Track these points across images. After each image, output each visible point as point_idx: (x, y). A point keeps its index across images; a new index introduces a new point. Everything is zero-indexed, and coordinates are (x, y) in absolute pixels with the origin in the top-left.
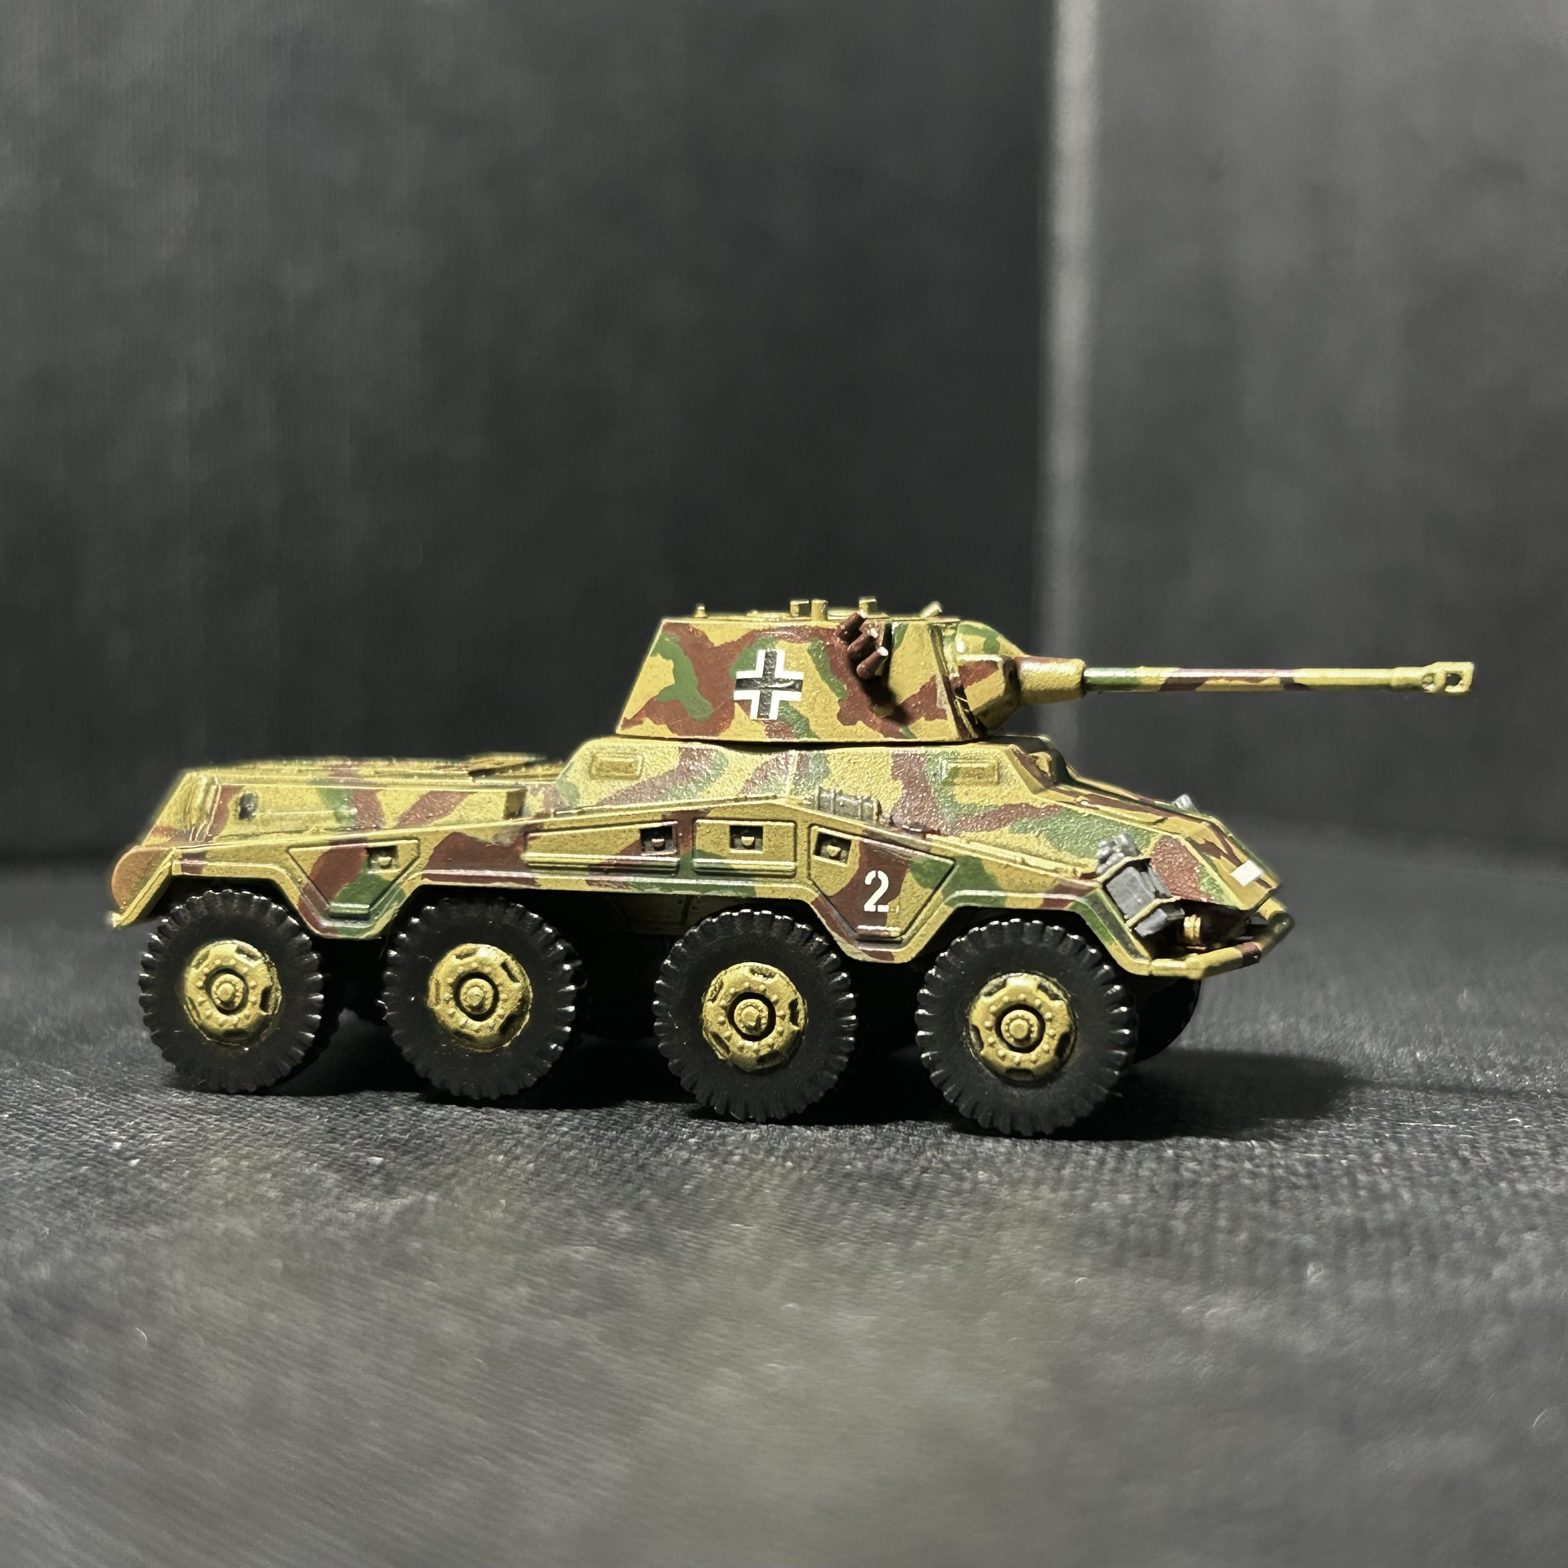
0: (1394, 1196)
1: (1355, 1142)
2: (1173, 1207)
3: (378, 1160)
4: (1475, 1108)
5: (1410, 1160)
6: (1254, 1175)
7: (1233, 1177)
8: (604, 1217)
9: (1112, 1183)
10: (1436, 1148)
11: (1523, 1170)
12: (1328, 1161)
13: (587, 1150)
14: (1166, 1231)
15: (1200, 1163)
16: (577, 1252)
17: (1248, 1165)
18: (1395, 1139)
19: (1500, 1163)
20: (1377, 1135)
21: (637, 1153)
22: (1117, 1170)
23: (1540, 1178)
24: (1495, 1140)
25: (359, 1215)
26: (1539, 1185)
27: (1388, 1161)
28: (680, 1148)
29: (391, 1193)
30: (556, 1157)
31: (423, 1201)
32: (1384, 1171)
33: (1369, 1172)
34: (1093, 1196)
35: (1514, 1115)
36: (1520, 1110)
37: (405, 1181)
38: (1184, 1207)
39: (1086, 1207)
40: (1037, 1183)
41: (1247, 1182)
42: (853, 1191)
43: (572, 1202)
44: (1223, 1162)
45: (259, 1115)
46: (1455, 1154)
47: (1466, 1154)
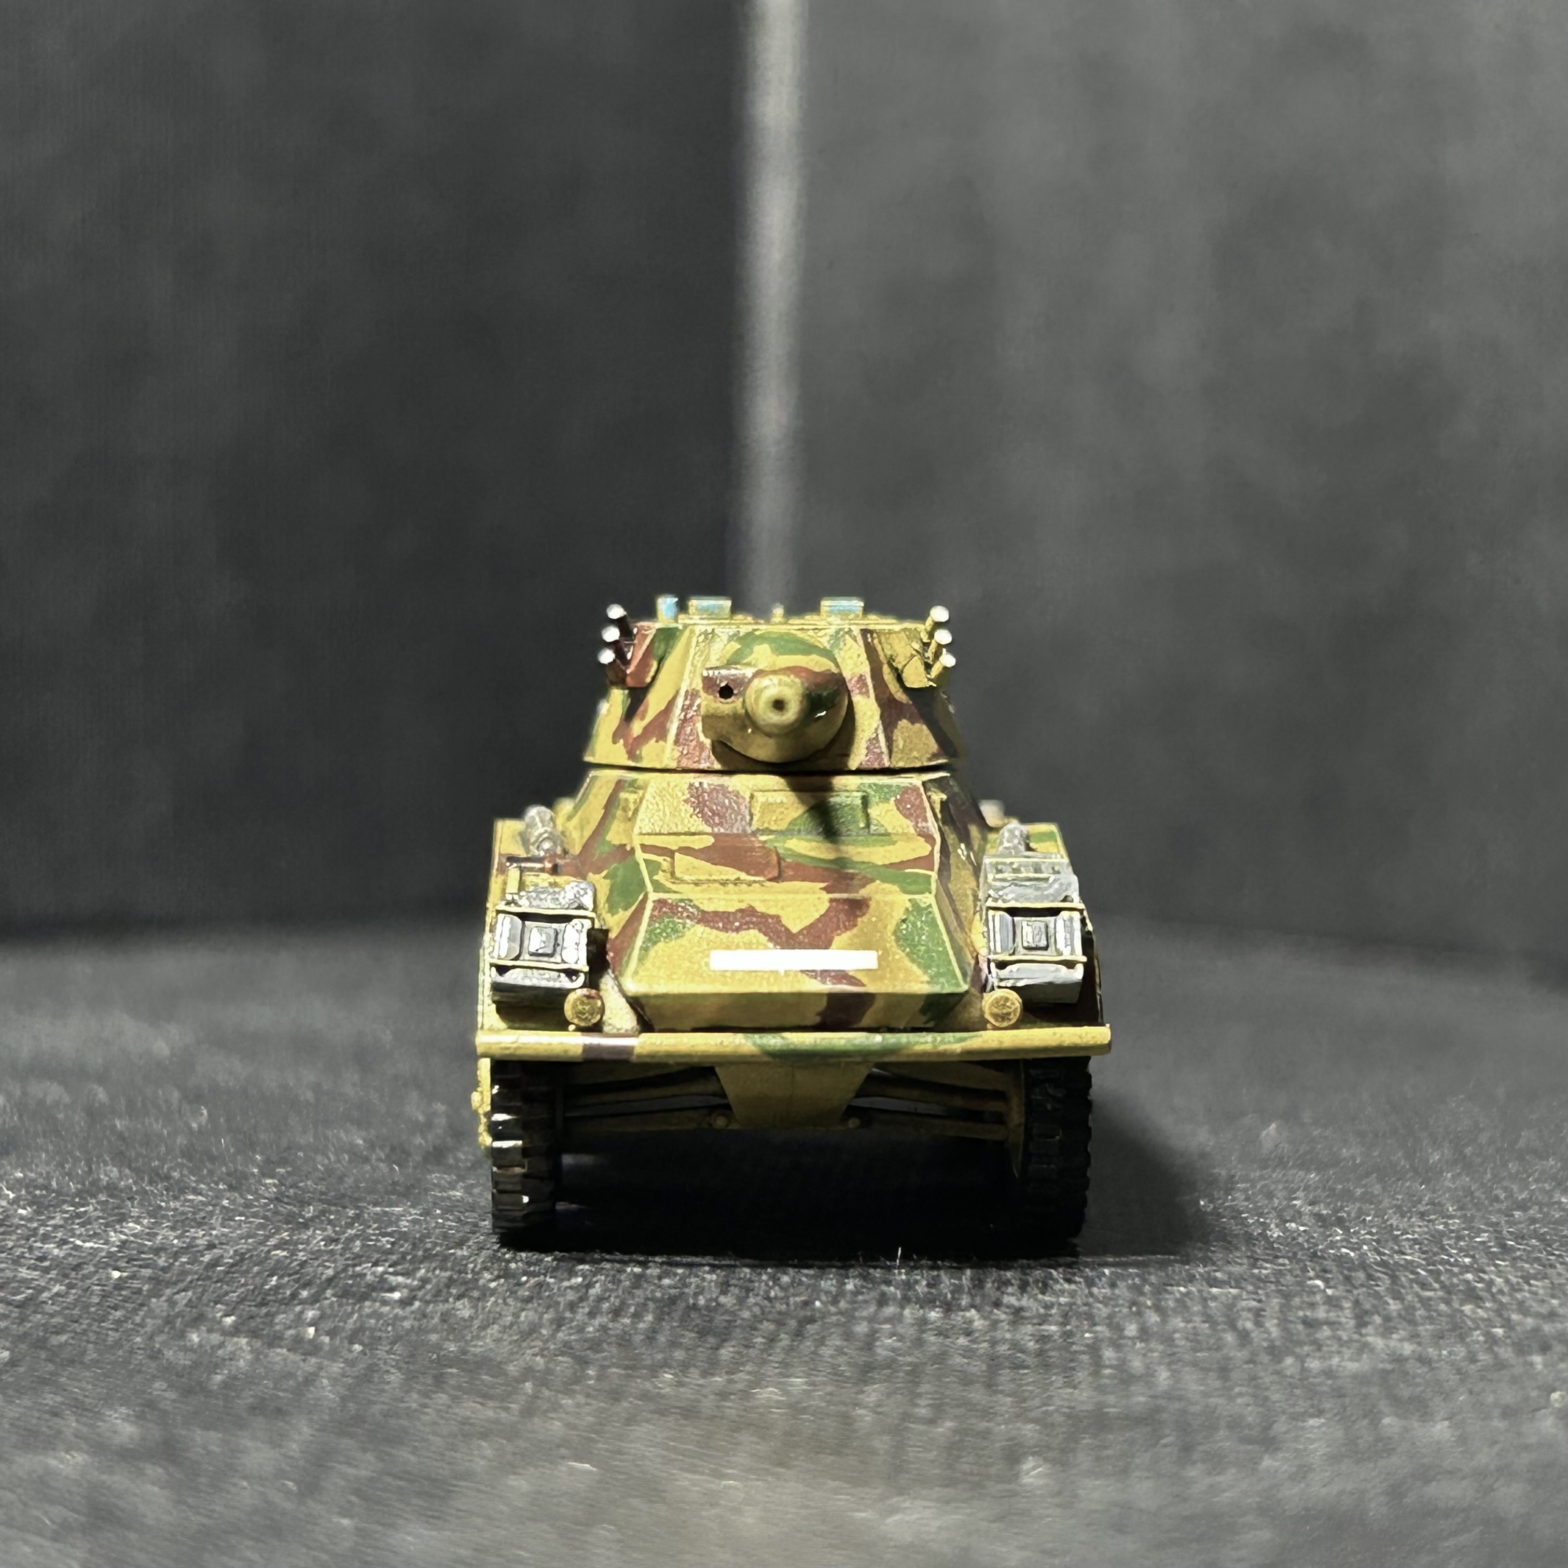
1: (1105, 1311)
2: (860, 1393)
4: (1266, 1268)
5: (1175, 1332)
10: (1208, 1318)
12: (1069, 1334)
19: (1289, 1336)
26: (1335, 1361)
32: (1138, 1345)
33: (1117, 1347)
35: (1317, 1277)
36: (1325, 1271)
44: (930, 1338)
46: (1232, 1325)
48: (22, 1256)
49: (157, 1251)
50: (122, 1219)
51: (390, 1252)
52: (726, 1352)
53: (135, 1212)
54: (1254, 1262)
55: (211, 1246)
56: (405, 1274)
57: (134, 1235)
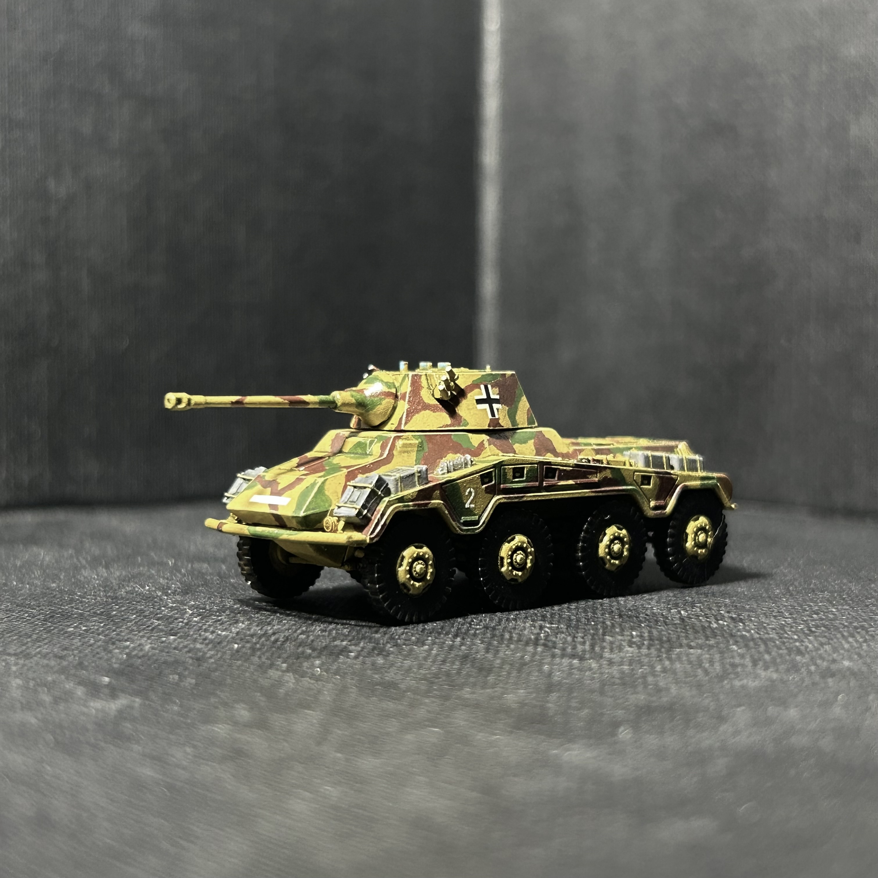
1: (646, 660)
2: (548, 696)
3: (107, 679)
4: (712, 641)
5: (676, 669)
6: (591, 678)
8: (233, 708)
9: (515, 684)
10: (690, 662)
12: (632, 670)
14: (544, 709)
15: (563, 672)
16: (219, 728)
17: (588, 673)
18: (669, 659)
19: (724, 670)
20: (659, 656)
21: (253, 673)
22: (517, 677)
23: (746, 678)
24: (722, 659)
25: (97, 710)
27: (664, 670)
28: (277, 670)
29: (114, 697)
30: (208, 676)
31: (133, 702)
32: (662, 675)
33: (654, 676)
34: (505, 691)
35: (734, 645)
36: (736, 642)
37: (123, 691)
40: (474, 685)
41: (588, 682)
43: (217, 700)
44: (575, 671)
45: (39, 656)
46: (700, 666)
47: (707, 665)
48: (196, 638)
49: (252, 636)
50: (237, 622)
51: (348, 635)
52: (491, 678)
53: (242, 619)
54: (707, 638)
55: (274, 634)
56: (356, 645)
57: (243, 629)
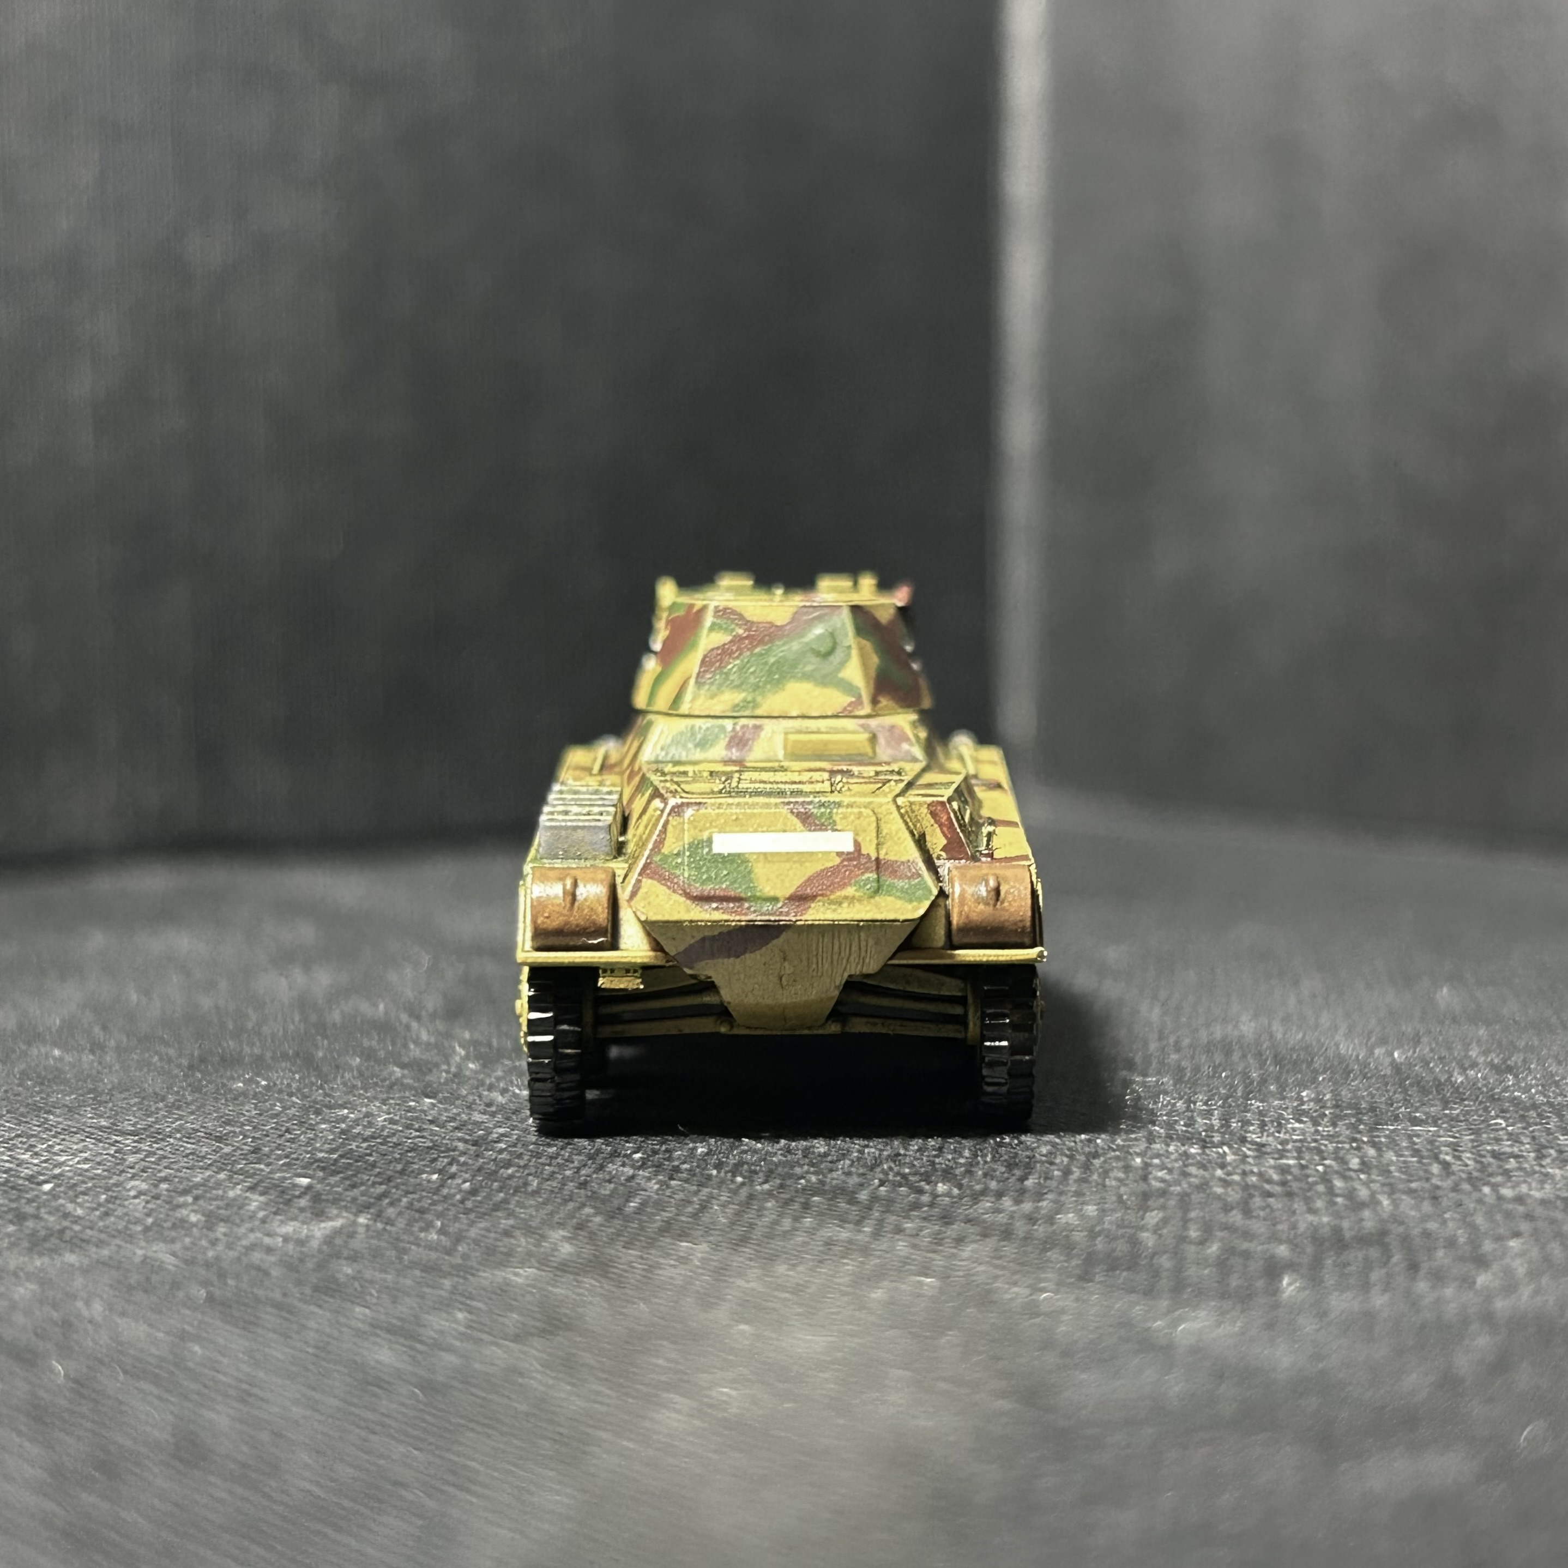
0: (1373, 1202)
1: (1331, 1147)
2: (1143, 1219)
3: (305, 1181)
4: (1455, 1109)
5: (1388, 1165)
6: (1225, 1183)
7: (1203, 1186)
8: (543, 1237)
9: (1078, 1194)
10: (1416, 1153)
11: (1507, 1173)
12: (1303, 1167)
13: (525, 1166)
14: (1134, 1242)
15: (1170, 1171)
16: (516, 1274)
17: (1219, 1172)
18: (1374, 1145)
19: (1483, 1168)
20: (1354, 1140)
21: (579, 1169)
22: (1081, 1180)
23: (1525, 1182)
24: (1476, 1144)
25: (286, 1239)
26: (1524, 1188)
27: (1365, 1166)
28: (624, 1165)
29: (320, 1215)
30: (492, 1175)
31: (354, 1223)
32: (1362, 1176)
33: (1345, 1178)
34: (1059, 1208)
35: (1497, 1117)
36: (1503, 1111)
37: (335, 1202)
38: (1153, 1217)
39: (1050, 1220)
40: (999, 1195)
41: (1219, 1190)
42: (806, 1206)
43: (511, 1222)
44: (1193, 1170)
45: (178, 1136)
46: (1436, 1158)
47: (1448, 1158)
